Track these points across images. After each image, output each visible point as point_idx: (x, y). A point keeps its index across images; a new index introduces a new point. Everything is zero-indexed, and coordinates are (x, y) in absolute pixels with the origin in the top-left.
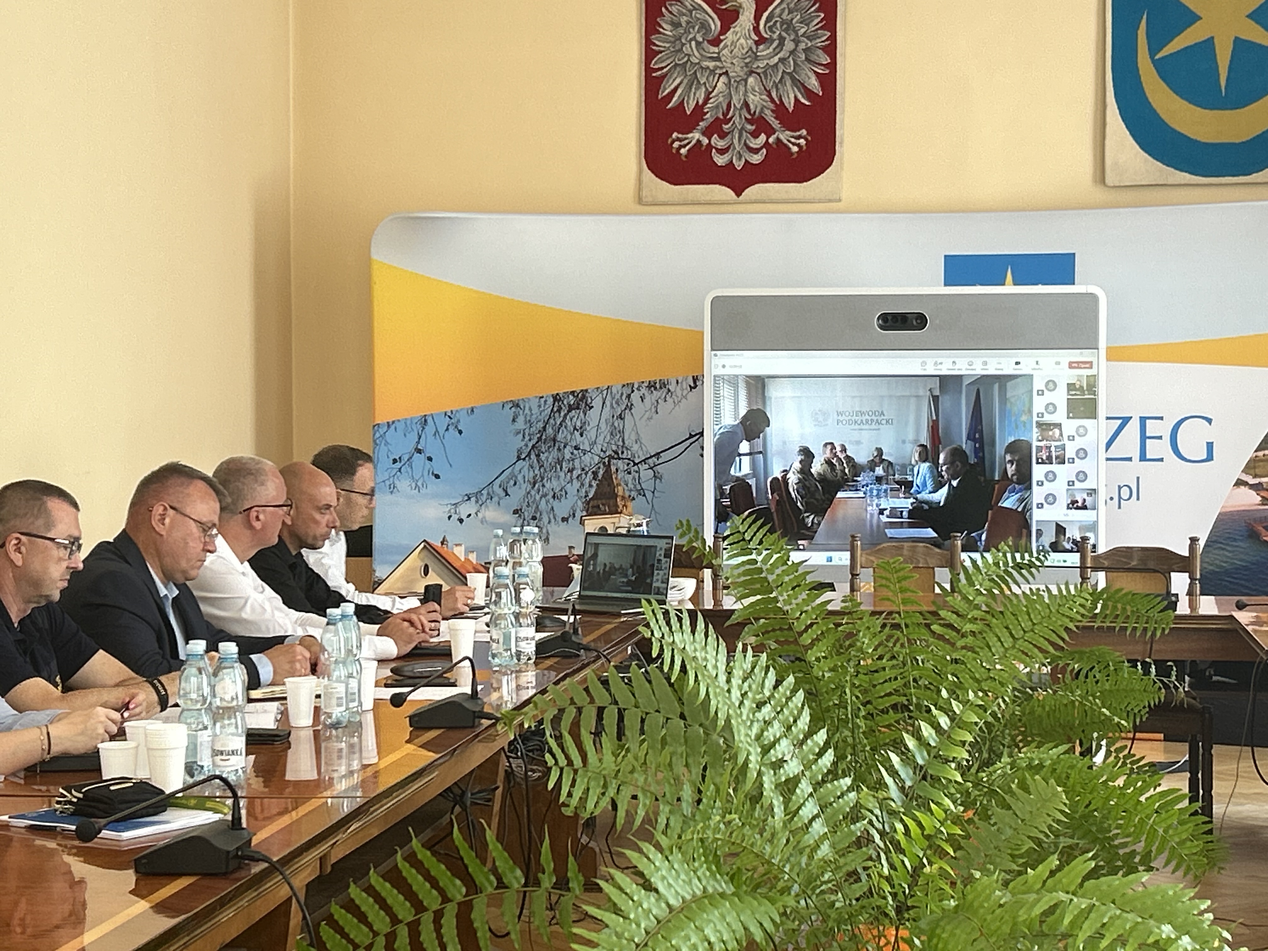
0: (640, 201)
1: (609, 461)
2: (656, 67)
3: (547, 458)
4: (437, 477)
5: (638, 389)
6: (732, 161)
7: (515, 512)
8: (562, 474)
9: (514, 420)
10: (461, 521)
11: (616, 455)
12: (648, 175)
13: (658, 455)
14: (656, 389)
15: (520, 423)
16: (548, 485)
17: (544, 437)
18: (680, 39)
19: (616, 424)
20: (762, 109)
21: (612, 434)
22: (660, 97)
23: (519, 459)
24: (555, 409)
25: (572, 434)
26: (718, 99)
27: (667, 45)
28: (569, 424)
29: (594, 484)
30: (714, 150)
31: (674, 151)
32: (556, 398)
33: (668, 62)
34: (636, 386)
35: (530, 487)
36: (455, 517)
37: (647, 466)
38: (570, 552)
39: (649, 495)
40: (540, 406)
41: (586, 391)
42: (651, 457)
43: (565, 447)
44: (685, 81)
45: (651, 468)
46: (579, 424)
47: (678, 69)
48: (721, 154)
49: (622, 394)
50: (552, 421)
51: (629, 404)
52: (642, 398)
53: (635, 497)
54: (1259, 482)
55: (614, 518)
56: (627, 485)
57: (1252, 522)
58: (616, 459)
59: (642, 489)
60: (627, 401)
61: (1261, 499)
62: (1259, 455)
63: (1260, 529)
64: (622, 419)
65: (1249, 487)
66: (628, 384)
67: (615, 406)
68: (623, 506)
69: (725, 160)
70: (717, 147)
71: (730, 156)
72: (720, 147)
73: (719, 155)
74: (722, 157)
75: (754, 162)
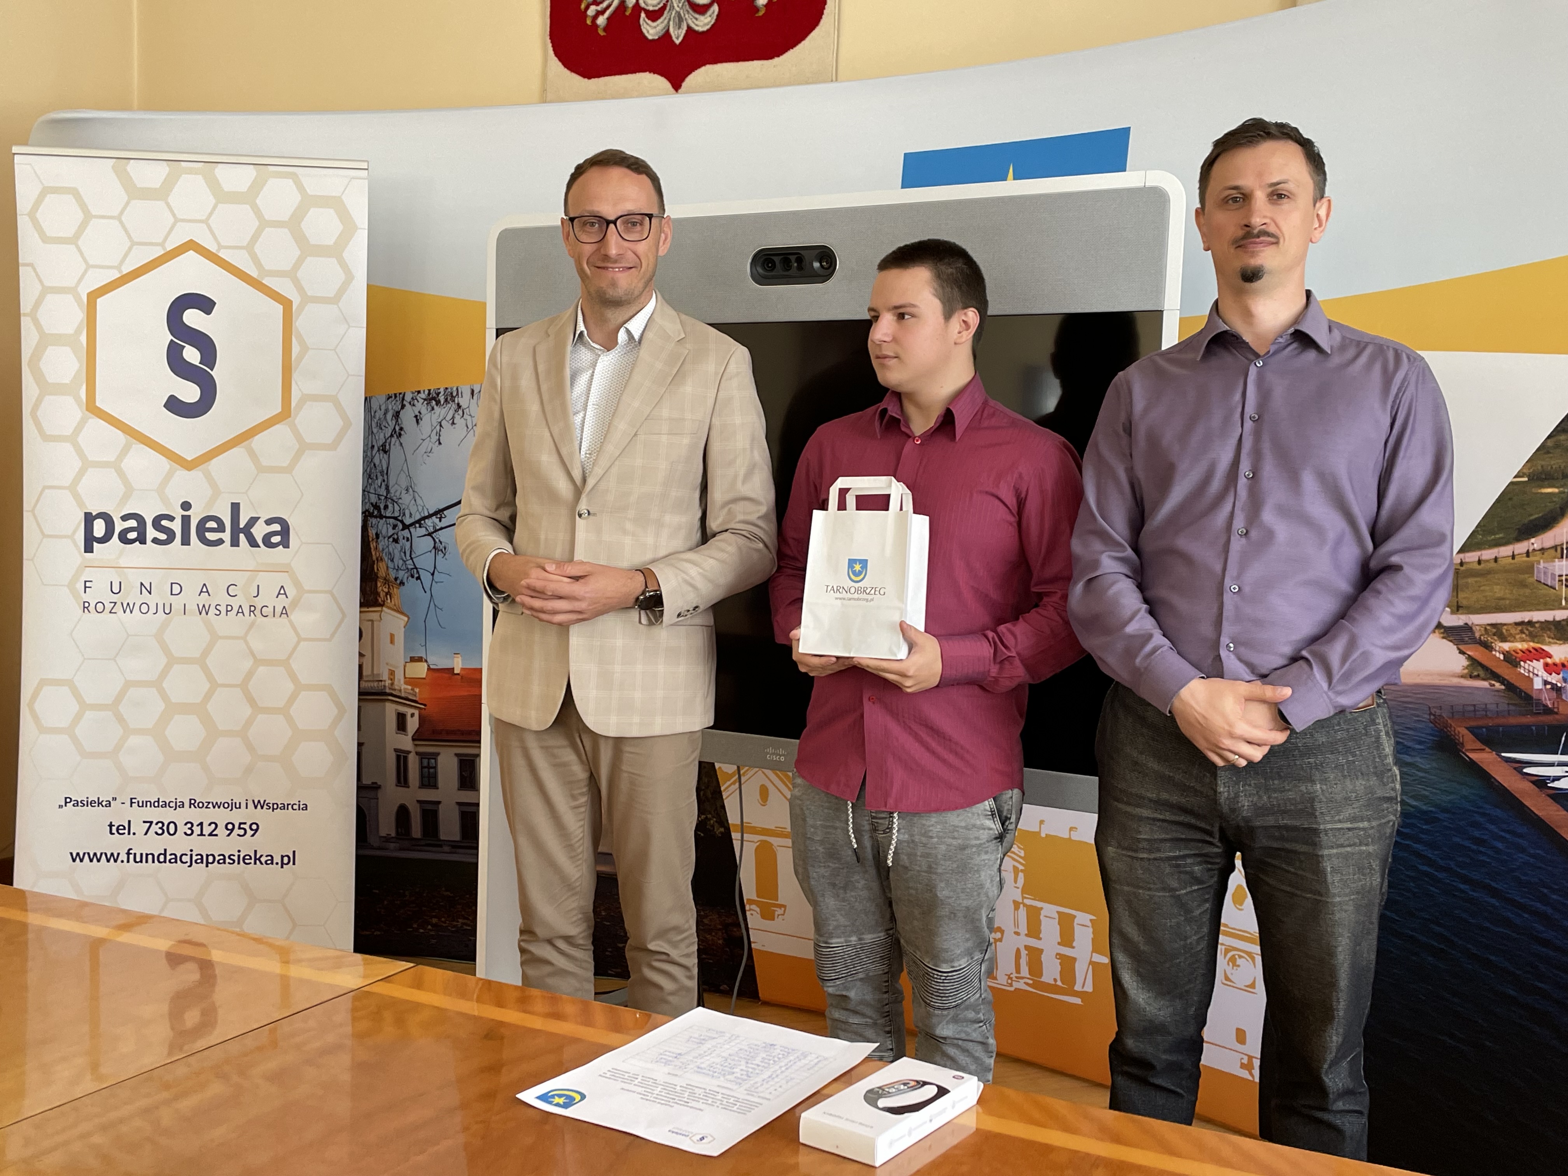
1: (366, 521)
5: (411, 403)
6: (668, 30)
11: (377, 511)
12: (556, 65)
13: (440, 513)
14: (438, 403)
19: (377, 461)
21: (370, 476)
30: (643, 15)
31: (589, 22)
37: (423, 531)
39: (426, 577)
42: (430, 516)
45: (430, 534)
48: (654, 20)
49: (386, 412)
51: (397, 428)
52: (418, 419)
53: (405, 580)
54: (1466, 624)
55: (373, 614)
56: (392, 560)
57: (1444, 715)
58: (376, 517)
59: (416, 568)
60: (394, 422)
61: (1468, 663)
62: (1467, 560)
63: (1462, 732)
64: (385, 452)
65: (1442, 633)
66: (395, 395)
67: (375, 431)
68: (387, 594)
69: (659, 28)
70: (648, 8)
71: (666, 22)
72: (651, 8)
73: (649, 22)
74: (655, 24)
75: (700, 29)
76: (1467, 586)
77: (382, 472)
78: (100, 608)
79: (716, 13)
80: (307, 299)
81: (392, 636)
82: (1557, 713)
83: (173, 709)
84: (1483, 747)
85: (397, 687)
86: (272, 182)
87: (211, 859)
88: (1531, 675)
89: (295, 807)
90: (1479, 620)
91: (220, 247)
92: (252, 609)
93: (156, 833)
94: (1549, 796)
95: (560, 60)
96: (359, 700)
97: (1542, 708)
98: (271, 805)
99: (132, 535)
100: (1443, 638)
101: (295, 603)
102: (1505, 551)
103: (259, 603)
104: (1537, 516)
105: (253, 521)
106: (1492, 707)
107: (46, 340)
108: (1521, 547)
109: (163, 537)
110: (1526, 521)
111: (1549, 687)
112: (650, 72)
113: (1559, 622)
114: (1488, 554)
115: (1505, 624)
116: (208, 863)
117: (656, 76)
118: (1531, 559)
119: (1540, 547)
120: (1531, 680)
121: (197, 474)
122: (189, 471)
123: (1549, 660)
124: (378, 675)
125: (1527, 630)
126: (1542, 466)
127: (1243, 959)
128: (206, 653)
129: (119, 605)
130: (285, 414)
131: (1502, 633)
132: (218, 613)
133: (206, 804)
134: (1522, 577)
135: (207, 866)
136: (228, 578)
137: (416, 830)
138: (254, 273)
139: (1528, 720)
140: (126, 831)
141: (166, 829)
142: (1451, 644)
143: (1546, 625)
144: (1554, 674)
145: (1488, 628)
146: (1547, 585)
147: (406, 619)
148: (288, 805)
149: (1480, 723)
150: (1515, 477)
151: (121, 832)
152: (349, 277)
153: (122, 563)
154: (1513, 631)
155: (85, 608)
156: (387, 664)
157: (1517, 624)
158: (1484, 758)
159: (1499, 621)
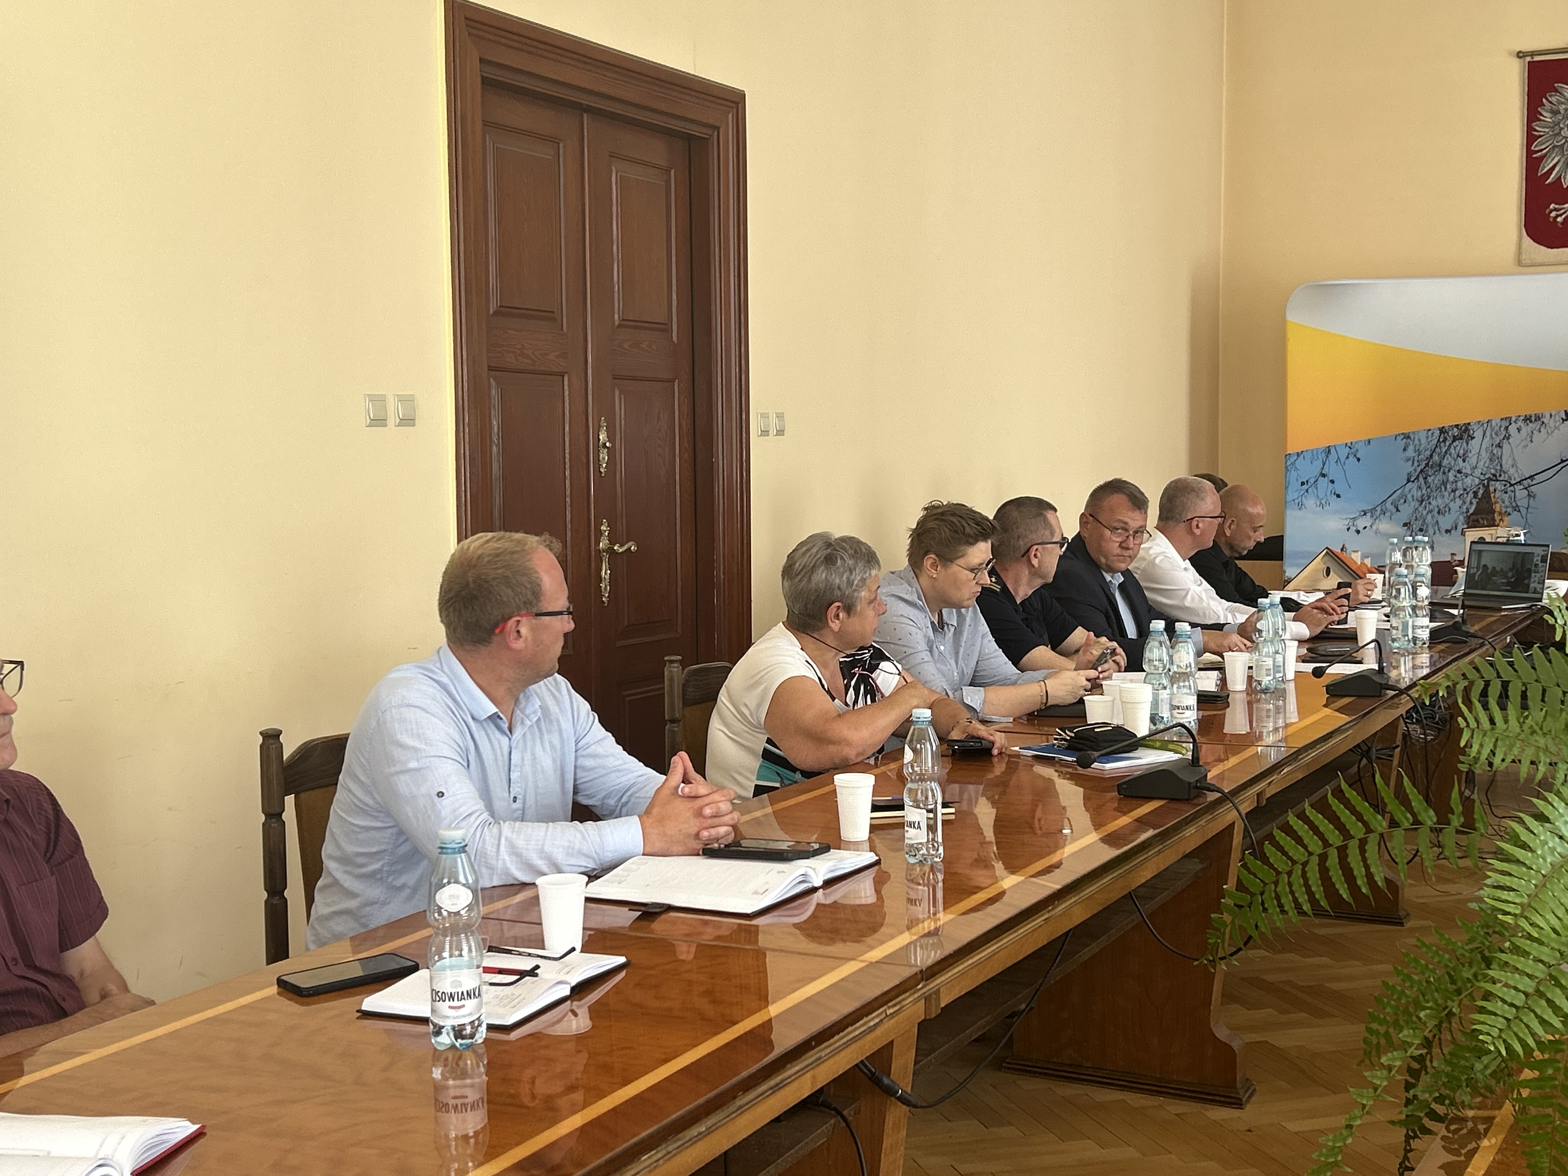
0: (1519, 263)
1: (1488, 483)
2: (1537, 149)
3: (1433, 480)
4: (1338, 496)
5: (1515, 422)
7: (1405, 525)
8: (1446, 494)
9: (1405, 450)
10: (1358, 532)
11: (1495, 478)
12: (1528, 241)
13: (1531, 477)
14: (1531, 422)
15: (1410, 453)
16: (1434, 503)
17: (1430, 463)
18: (1558, 124)
19: (1495, 452)
21: (1491, 460)
22: (1539, 174)
23: (1409, 481)
24: (1441, 440)
25: (1455, 460)
27: (1547, 130)
28: (1453, 452)
29: (1475, 501)
31: (1551, 220)
32: (1442, 430)
33: (1547, 144)
34: (1513, 419)
35: (1417, 504)
36: (1353, 529)
37: (1522, 487)
38: (1452, 558)
39: (1524, 511)
40: (1427, 438)
41: (1469, 424)
42: (1526, 479)
43: (1449, 471)
44: (1563, 160)
45: (1526, 488)
46: (1462, 452)
47: (1557, 150)
49: (1501, 427)
50: (1438, 450)
51: (1507, 435)
52: (1519, 430)
53: (1511, 513)
55: (1492, 531)
56: (1504, 503)
58: (1494, 481)
59: (1517, 506)
60: (1505, 432)
66: (1506, 418)
67: (1494, 437)
68: (1500, 520)
77: (1498, 458)
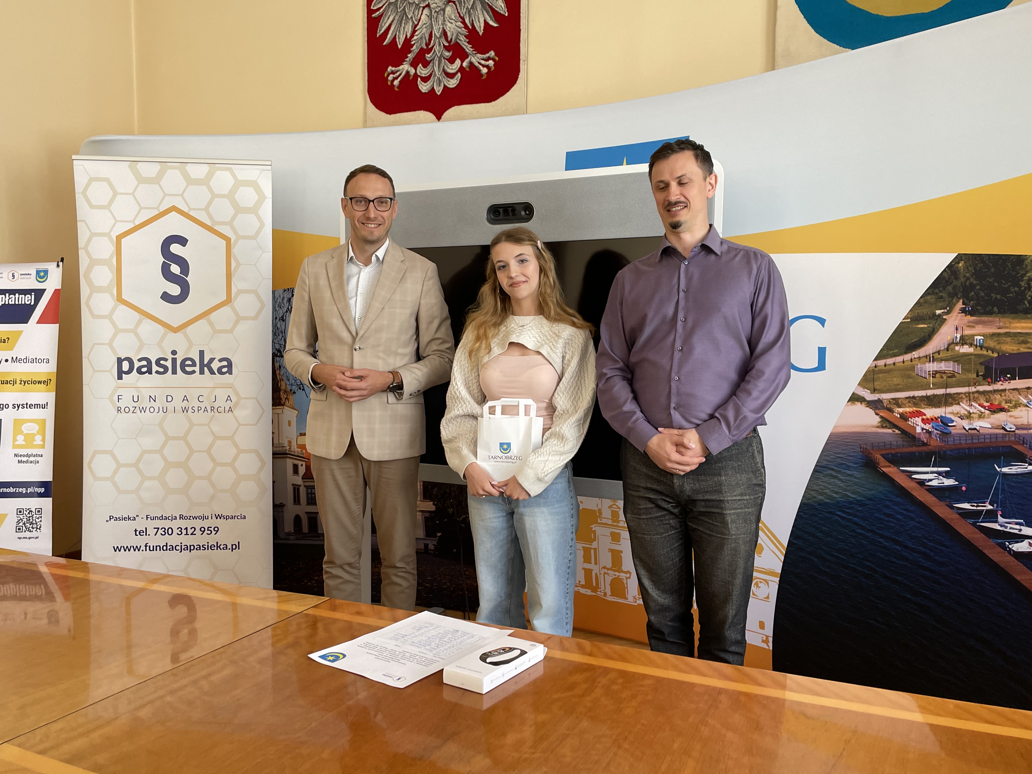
2: (375, 8)
6: (433, 87)
12: (371, 108)
20: (457, 35)
21: (275, 334)
26: (422, 31)
30: (419, 79)
31: (389, 83)
48: (425, 82)
49: (283, 298)
51: (290, 307)
53: (296, 391)
54: (879, 399)
55: (279, 410)
56: (289, 380)
57: (868, 448)
58: (279, 357)
60: (288, 304)
61: (880, 420)
62: (879, 364)
63: (878, 457)
64: (283, 321)
65: (867, 404)
66: (288, 289)
67: (277, 309)
68: (286, 399)
69: (428, 87)
70: (421, 75)
71: (432, 83)
72: (423, 76)
73: (423, 83)
74: (426, 84)
75: (451, 87)
76: (879, 378)
77: (282, 332)
78: (127, 410)
79: (459, 78)
80: (239, 237)
81: (289, 422)
82: (929, 445)
83: (169, 465)
84: (890, 465)
85: (292, 450)
86: (218, 173)
87: (192, 548)
88: (915, 425)
89: (238, 517)
90: (886, 396)
91: (190, 209)
92: (212, 408)
93: (161, 534)
94: (927, 490)
95: (374, 104)
96: (273, 458)
97: (921, 442)
98: (225, 517)
99: (144, 370)
100: (867, 407)
101: (236, 404)
102: (899, 359)
103: (216, 405)
104: (916, 340)
105: (212, 360)
106: (895, 443)
107: (94, 262)
108: (907, 357)
109: (162, 370)
110: (910, 343)
111: (924, 431)
112: (424, 110)
113: (929, 396)
114: (890, 361)
115: (900, 398)
116: (190, 550)
117: (427, 112)
118: (914, 363)
119: (918, 356)
120: (915, 428)
121: (179, 335)
122: (175, 333)
123: (924, 417)
124: (282, 443)
125: (912, 401)
126: (918, 313)
127: (762, 584)
128: (187, 433)
129: (137, 408)
130: (228, 301)
131: (899, 403)
132: (193, 411)
133: (189, 517)
134: (908, 372)
135: (190, 552)
136: (198, 392)
137: (305, 529)
138: (209, 223)
139: (914, 449)
140: (144, 534)
141: (167, 532)
142: (871, 410)
143: (922, 398)
144: (927, 424)
145: (891, 400)
146: (922, 377)
147: (297, 412)
148: (235, 516)
149: (888, 452)
150: (903, 319)
151: (141, 534)
152: (262, 225)
153: (139, 385)
154: (904, 402)
155: (119, 410)
156: (287, 437)
157: (906, 398)
158: (890, 470)
159: (897, 397)
